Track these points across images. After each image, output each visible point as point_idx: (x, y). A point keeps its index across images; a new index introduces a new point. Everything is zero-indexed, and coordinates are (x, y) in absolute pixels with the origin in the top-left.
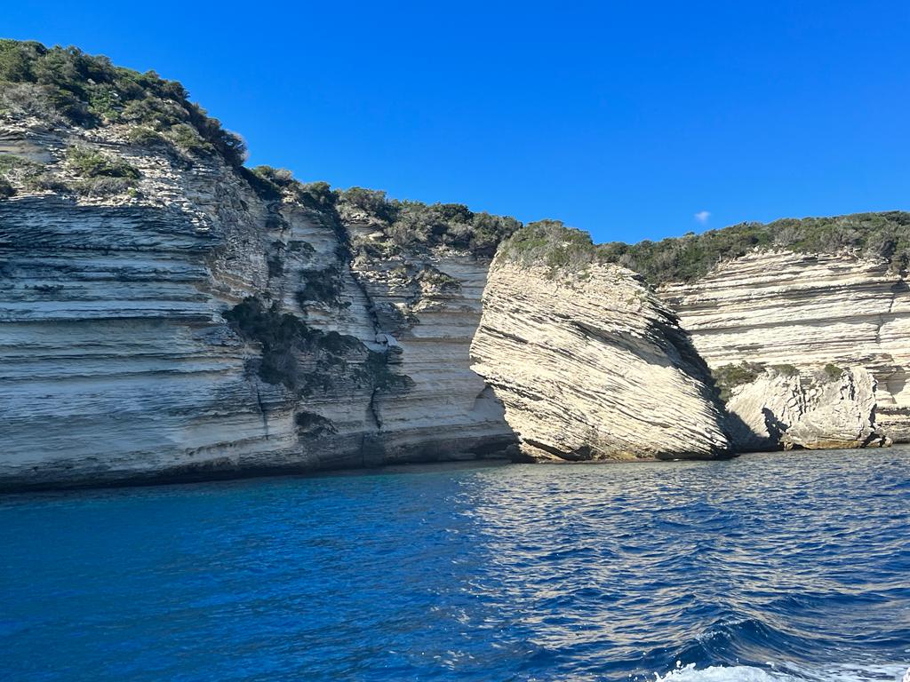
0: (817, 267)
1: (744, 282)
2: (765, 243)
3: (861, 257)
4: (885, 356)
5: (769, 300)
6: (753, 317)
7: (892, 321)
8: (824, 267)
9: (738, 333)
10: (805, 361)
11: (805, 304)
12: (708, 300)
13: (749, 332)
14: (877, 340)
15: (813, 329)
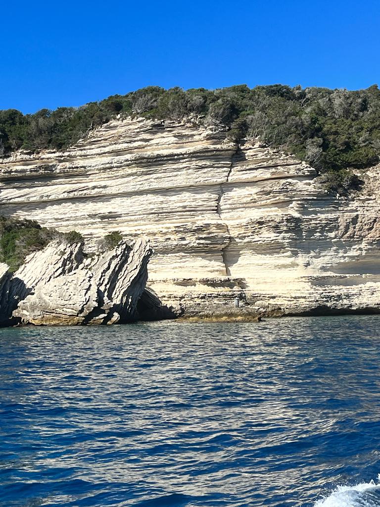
0: (165, 134)
1: (107, 149)
2: (126, 110)
3: (202, 124)
4: (219, 226)
5: (127, 169)
6: (115, 186)
7: (230, 191)
8: (171, 134)
9: (103, 202)
10: (151, 231)
11: (155, 172)
12: (77, 168)
13: (113, 201)
14: (218, 210)
15: (161, 198)
